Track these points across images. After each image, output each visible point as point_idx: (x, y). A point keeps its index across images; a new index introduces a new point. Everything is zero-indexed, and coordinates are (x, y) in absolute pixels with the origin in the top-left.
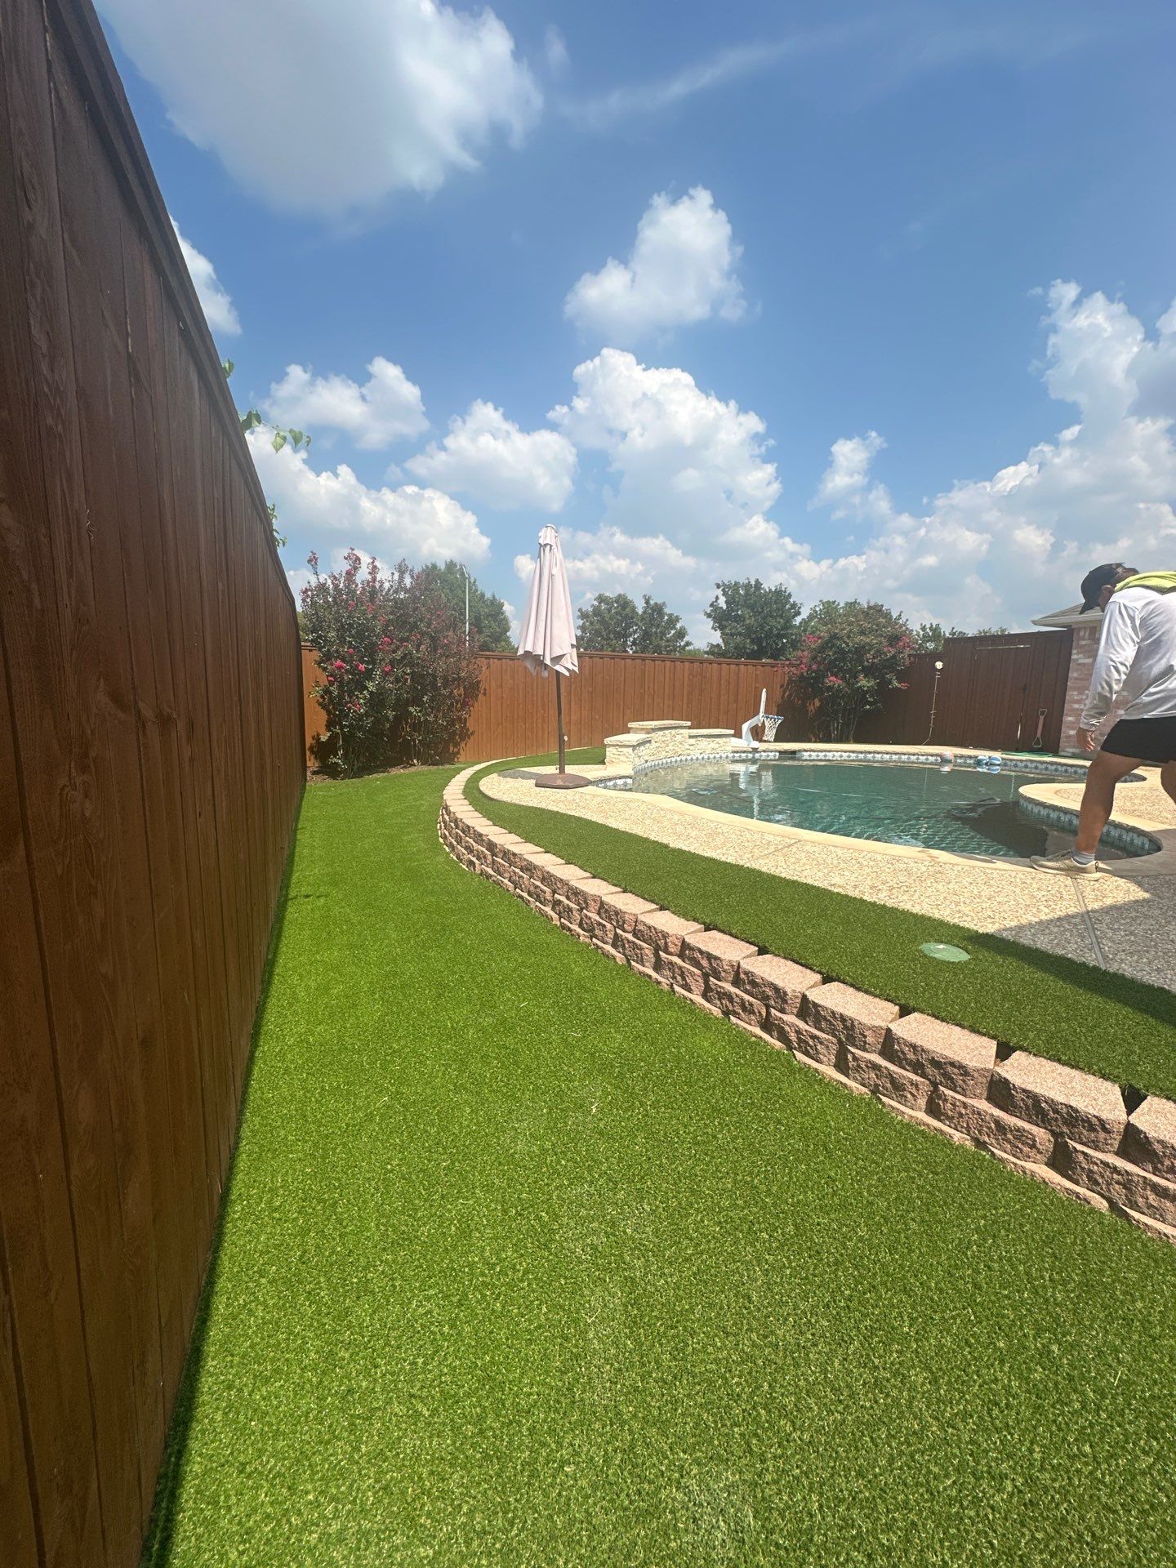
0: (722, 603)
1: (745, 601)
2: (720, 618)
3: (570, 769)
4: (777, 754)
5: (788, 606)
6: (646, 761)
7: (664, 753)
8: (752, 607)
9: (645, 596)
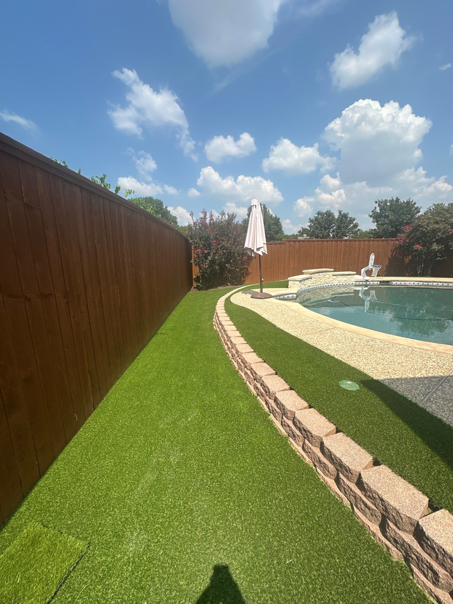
0: (378, 210)
1: (390, 208)
2: (376, 217)
3: (265, 290)
4: (379, 282)
5: (413, 209)
6: (309, 286)
7: (319, 283)
8: (393, 211)
9: (339, 210)
